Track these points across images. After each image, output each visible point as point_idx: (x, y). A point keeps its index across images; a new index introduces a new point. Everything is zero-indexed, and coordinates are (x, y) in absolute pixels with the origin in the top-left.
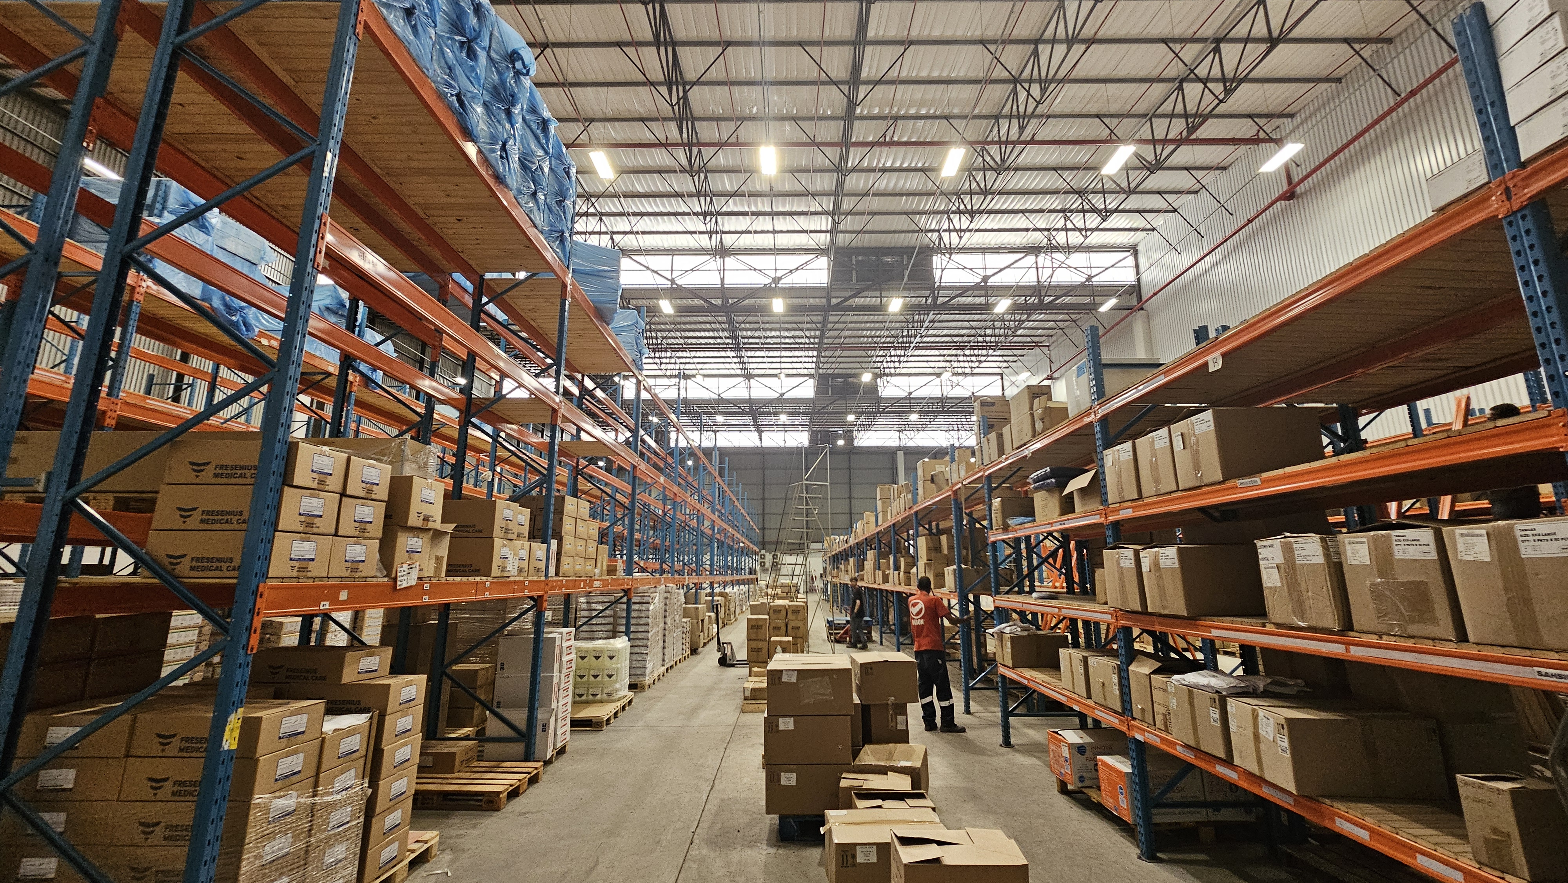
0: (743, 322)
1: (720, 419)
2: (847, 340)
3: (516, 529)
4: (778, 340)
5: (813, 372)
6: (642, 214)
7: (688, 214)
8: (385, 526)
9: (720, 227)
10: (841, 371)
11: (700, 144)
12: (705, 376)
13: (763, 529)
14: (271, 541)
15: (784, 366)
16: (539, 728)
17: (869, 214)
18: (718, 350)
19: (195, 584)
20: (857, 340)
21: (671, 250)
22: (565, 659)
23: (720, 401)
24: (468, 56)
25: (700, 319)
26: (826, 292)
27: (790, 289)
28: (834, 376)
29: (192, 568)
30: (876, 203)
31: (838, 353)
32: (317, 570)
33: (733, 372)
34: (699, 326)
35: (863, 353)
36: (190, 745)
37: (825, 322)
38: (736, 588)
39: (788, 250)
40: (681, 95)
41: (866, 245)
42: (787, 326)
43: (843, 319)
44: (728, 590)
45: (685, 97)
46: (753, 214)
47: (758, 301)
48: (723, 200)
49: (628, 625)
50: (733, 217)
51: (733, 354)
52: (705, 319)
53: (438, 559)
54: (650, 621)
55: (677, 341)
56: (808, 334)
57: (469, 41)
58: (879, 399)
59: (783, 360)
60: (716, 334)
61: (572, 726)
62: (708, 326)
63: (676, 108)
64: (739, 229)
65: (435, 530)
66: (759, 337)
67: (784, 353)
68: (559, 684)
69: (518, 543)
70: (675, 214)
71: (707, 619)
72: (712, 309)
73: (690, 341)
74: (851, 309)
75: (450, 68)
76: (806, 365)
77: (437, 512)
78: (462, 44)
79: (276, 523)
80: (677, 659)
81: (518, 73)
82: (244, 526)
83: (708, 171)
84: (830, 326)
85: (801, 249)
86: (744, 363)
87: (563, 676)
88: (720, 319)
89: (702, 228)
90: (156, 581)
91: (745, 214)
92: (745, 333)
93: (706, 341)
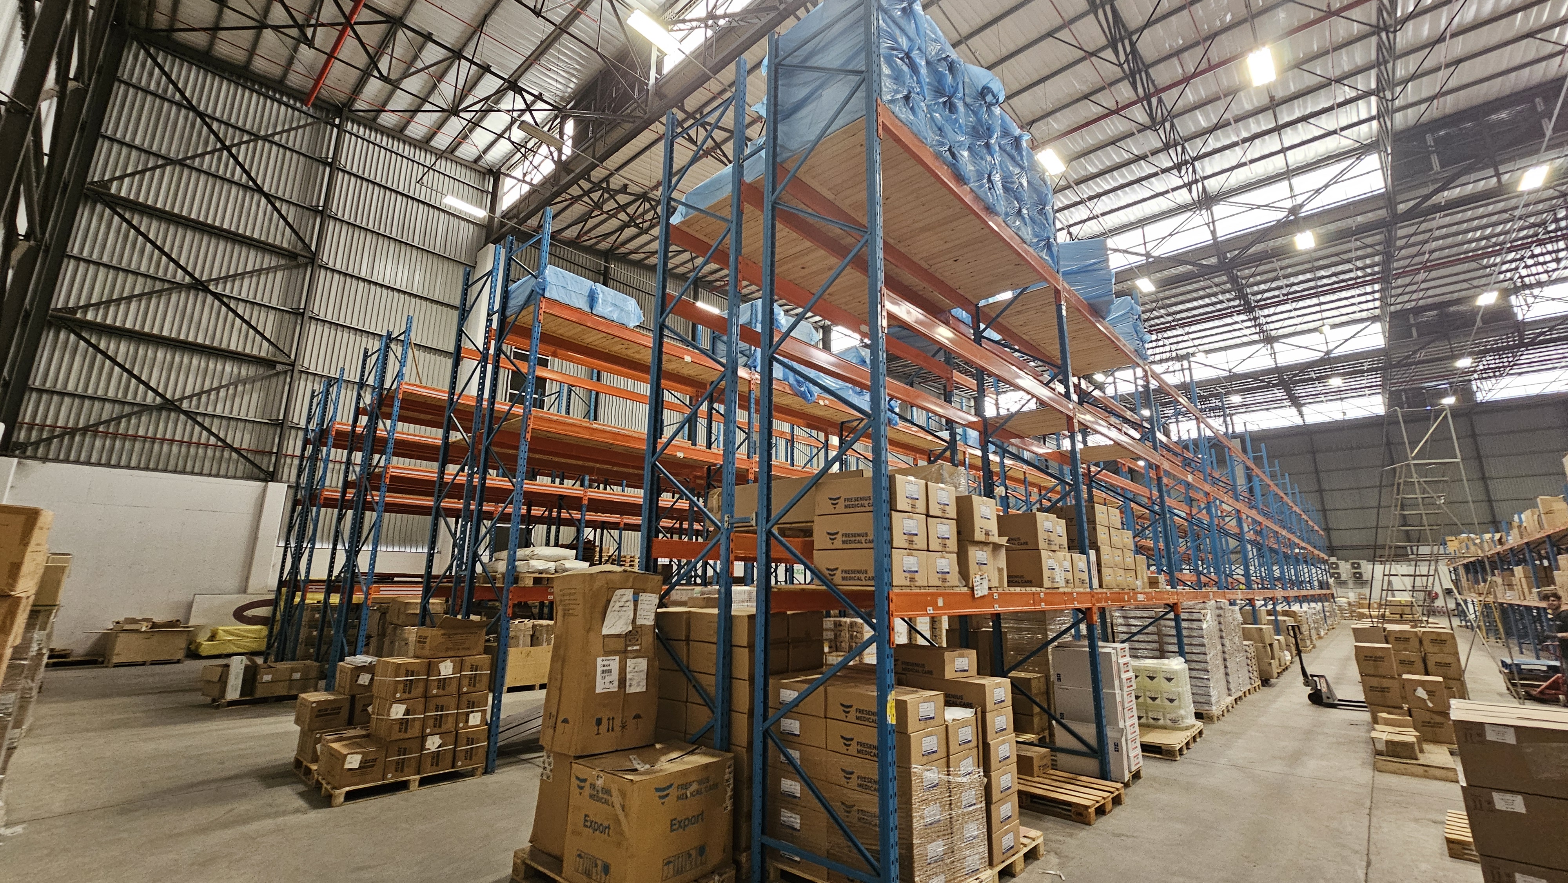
0: (1253, 276)
1: (1236, 399)
2: (1436, 255)
3: (1057, 541)
4: (1312, 284)
5: (1377, 312)
6: (1099, 196)
7: (1155, 174)
8: (958, 540)
9: (1200, 173)
10: (1430, 301)
11: (1159, 91)
12: (1207, 352)
13: (1327, 530)
14: (890, 556)
15: (1325, 314)
16: (1111, 748)
17: (1448, 66)
18: (1219, 318)
19: (848, 591)
20: (1455, 250)
21: (1140, 221)
22: (1124, 676)
23: (1233, 377)
24: (950, 111)
25: (1189, 288)
26: (1387, 199)
27: (1318, 214)
28: (1418, 311)
29: (843, 579)
30: (1458, 47)
31: (1422, 276)
32: (921, 580)
33: (1245, 340)
34: (1189, 296)
35: (1474, 265)
36: (863, 716)
37: (1389, 242)
38: (1305, 606)
39: (1308, 165)
40: (1128, 50)
41: (1448, 111)
42: (1321, 263)
43: (1424, 226)
44: (1296, 607)
45: (1134, 50)
46: (1244, 141)
47: (1271, 244)
48: (1199, 142)
49: (1180, 644)
50: (1217, 156)
51: (1243, 317)
52: (1195, 286)
53: (1000, 570)
54: (1206, 641)
55: (1162, 320)
56: (1359, 264)
57: (950, 98)
58: (1521, 327)
59: (1324, 307)
60: (1214, 299)
61: (1143, 751)
62: (1201, 293)
63: (1125, 66)
64: (1227, 166)
65: (994, 544)
66: (1279, 288)
67: (1323, 299)
68: (1123, 702)
69: (1060, 554)
70: (1139, 181)
71: (1276, 644)
72: (1207, 272)
73: (1178, 316)
74: (1438, 208)
75: (940, 129)
76: (1364, 306)
77: (993, 527)
78: (945, 103)
79: (891, 542)
80: (1246, 689)
81: (989, 106)
82: (871, 545)
83: (1174, 117)
84: (1400, 243)
85: (1329, 158)
86: (1260, 325)
87: (1125, 694)
88: (1216, 280)
89: (1180, 182)
90: (824, 588)
91: (1235, 144)
92: (1256, 288)
93: (1201, 311)
